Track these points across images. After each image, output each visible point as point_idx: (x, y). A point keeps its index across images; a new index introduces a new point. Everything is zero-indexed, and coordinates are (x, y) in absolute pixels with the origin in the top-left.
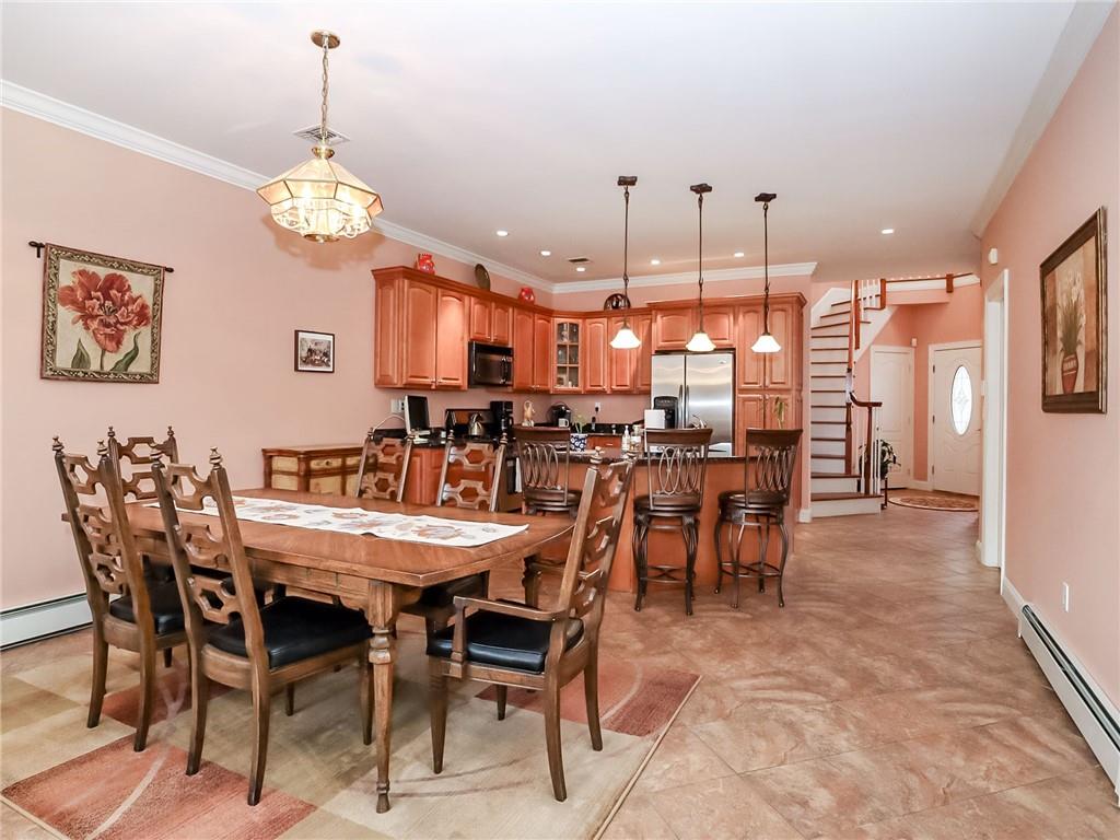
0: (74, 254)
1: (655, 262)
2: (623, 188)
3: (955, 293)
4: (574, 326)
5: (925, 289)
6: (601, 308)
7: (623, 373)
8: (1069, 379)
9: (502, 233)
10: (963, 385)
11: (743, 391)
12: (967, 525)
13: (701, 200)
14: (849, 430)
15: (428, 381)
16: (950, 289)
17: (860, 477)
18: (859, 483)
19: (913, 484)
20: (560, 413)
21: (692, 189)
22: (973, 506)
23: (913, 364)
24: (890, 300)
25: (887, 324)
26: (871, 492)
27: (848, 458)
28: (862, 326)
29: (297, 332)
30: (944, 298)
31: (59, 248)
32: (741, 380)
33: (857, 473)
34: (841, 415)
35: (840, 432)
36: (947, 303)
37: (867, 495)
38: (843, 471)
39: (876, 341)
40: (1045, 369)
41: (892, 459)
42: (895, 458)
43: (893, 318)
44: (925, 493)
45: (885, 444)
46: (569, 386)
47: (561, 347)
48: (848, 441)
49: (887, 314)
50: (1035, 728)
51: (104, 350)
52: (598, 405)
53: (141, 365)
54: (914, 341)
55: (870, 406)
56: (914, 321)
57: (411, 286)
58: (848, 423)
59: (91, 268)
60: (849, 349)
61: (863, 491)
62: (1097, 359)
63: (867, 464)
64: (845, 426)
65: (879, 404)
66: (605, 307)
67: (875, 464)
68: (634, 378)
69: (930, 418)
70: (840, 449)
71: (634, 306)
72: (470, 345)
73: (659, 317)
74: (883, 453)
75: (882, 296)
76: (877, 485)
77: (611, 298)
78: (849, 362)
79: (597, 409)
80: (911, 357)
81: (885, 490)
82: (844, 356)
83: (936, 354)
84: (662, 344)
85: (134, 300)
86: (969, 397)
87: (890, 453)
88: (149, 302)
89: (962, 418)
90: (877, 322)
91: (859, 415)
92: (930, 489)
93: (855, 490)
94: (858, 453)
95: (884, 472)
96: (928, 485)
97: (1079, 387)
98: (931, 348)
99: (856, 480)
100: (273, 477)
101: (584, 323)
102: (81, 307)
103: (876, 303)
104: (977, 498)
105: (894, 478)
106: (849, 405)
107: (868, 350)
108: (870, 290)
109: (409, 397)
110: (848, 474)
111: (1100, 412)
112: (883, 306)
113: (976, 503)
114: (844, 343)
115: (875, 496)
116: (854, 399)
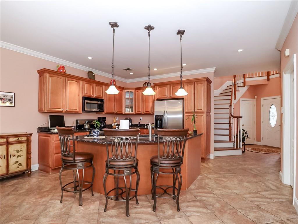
1: (155, 69)
4: (132, 92)
5: (261, 79)
7: (147, 108)
9: (90, 58)
10: (273, 111)
11: (187, 113)
13: (149, 33)
14: (230, 126)
15: (61, 110)
16: (268, 79)
17: (234, 142)
18: (234, 145)
19: (255, 143)
21: (146, 28)
22: (278, 152)
24: (247, 84)
25: (245, 92)
26: (238, 148)
27: (230, 136)
28: (237, 92)
30: (267, 82)
32: (186, 109)
34: (227, 121)
35: (227, 126)
36: (267, 84)
37: (237, 148)
38: (228, 140)
39: (242, 97)
41: (246, 136)
42: (248, 135)
43: (248, 90)
44: (260, 146)
45: (244, 131)
47: (126, 99)
48: (230, 129)
49: (246, 88)
54: (256, 97)
55: (238, 118)
56: (256, 90)
57: (50, 76)
58: (230, 124)
60: (231, 100)
61: (235, 147)
63: (237, 137)
64: (229, 124)
65: (241, 117)
67: (240, 137)
68: (151, 109)
69: (262, 122)
70: (227, 132)
71: (152, 85)
72: (83, 97)
73: (158, 88)
74: (243, 134)
75: (244, 82)
76: (241, 145)
77: (145, 84)
78: (231, 104)
79: (141, 119)
80: (255, 102)
82: (229, 102)
83: (264, 101)
84: (158, 97)
86: (276, 115)
87: (246, 134)
89: (273, 121)
90: (243, 90)
91: (234, 121)
93: (233, 147)
94: (234, 134)
95: (243, 140)
96: (261, 144)
98: (262, 99)
99: (233, 143)
101: (135, 92)
103: (242, 85)
104: (280, 149)
105: (247, 142)
106: (230, 118)
107: (239, 100)
108: (240, 81)
109: (50, 115)
110: (230, 141)
112: (244, 86)
113: (279, 151)
114: (229, 98)
115: (240, 149)
116: (232, 115)
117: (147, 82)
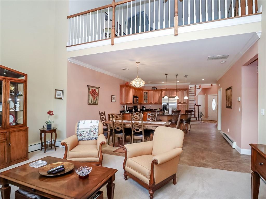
0: (91, 87)
1: (163, 82)
2: (166, 75)
3: (213, 86)
4: (147, 92)
5: (207, 85)
6: (151, 89)
7: (156, 100)
8: (229, 104)
10: (214, 102)
11: (178, 104)
12: (215, 125)
13: (177, 76)
14: (195, 110)
15: (128, 103)
18: (197, 119)
19: (205, 119)
20: (143, 107)
23: (205, 98)
24: (201, 87)
25: (200, 91)
26: (199, 120)
28: (196, 92)
29: (112, 96)
30: (211, 87)
31: (90, 86)
32: (178, 102)
33: (196, 117)
34: (193, 107)
36: (211, 88)
38: (194, 117)
39: (198, 94)
40: (226, 103)
41: (202, 115)
43: (202, 90)
44: (207, 120)
45: (201, 112)
46: (145, 103)
47: (144, 96)
48: (195, 112)
50: (225, 144)
51: (94, 100)
52: (150, 106)
53: (97, 102)
54: (205, 94)
55: (199, 106)
56: (205, 91)
57: (127, 88)
58: (195, 109)
59: (93, 88)
60: (195, 96)
61: (197, 120)
62: (231, 103)
63: (198, 116)
65: (200, 106)
66: (152, 89)
67: (200, 115)
68: (158, 101)
69: (208, 108)
70: (193, 113)
71: (158, 89)
72: (133, 97)
73: (163, 91)
75: (200, 86)
76: (200, 119)
77: (153, 87)
78: (195, 98)
81: (201, 120)
82: (194, 97)
83: (209, 96)
85: (96, 92)
86: (215, 104)
88: (98, 92)
89: (214, 107)
90: (199, 91)
91: (197, 107)
92: (208, 120)
93: (196, 120)
94: (196, 114)
95: (201, 117)
96: (208, 119)
97: (230, 105)
100: (110, 118)
101: (149, 92)
102: (92, 94)
103: (199, 87)
104: (217, 121)
105: (203, 118)
106: (195, 106)
107: (197, 96)
110: (195, 117)
111: (231, 108)
112: (200, 88)
114: (194, 94)
115: (200, 121)
116: (196, 105)
117: (154, 87)
